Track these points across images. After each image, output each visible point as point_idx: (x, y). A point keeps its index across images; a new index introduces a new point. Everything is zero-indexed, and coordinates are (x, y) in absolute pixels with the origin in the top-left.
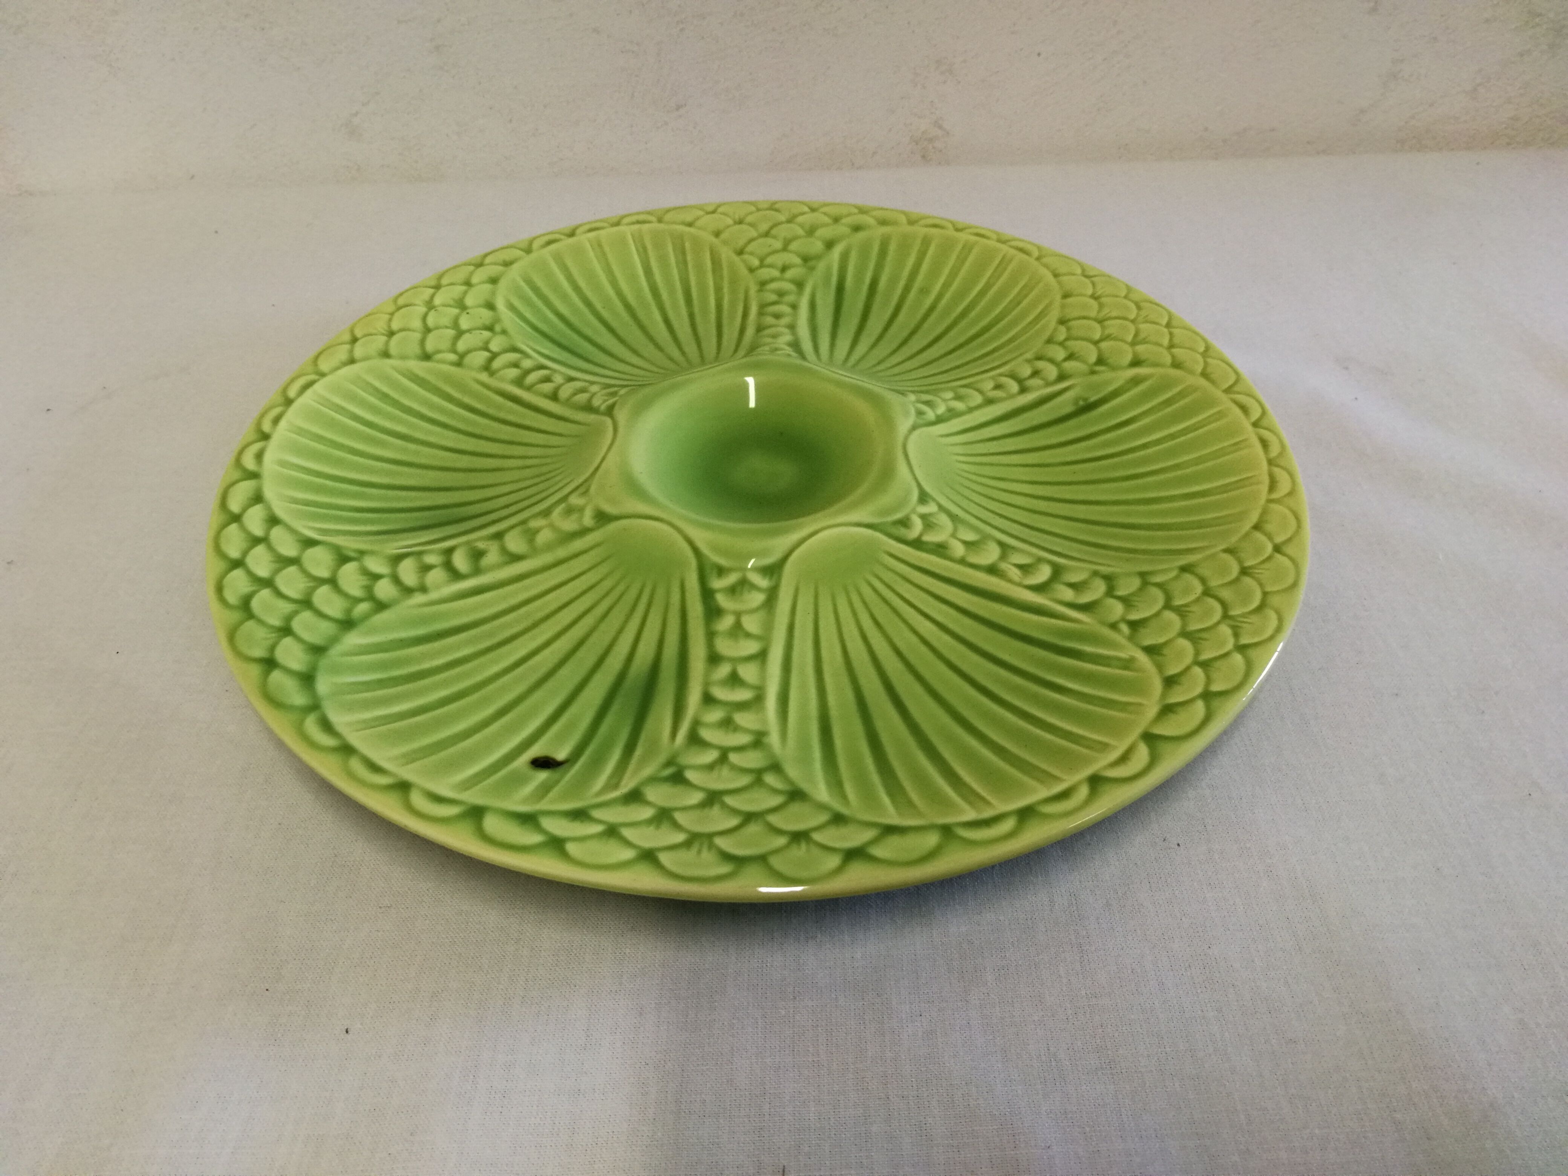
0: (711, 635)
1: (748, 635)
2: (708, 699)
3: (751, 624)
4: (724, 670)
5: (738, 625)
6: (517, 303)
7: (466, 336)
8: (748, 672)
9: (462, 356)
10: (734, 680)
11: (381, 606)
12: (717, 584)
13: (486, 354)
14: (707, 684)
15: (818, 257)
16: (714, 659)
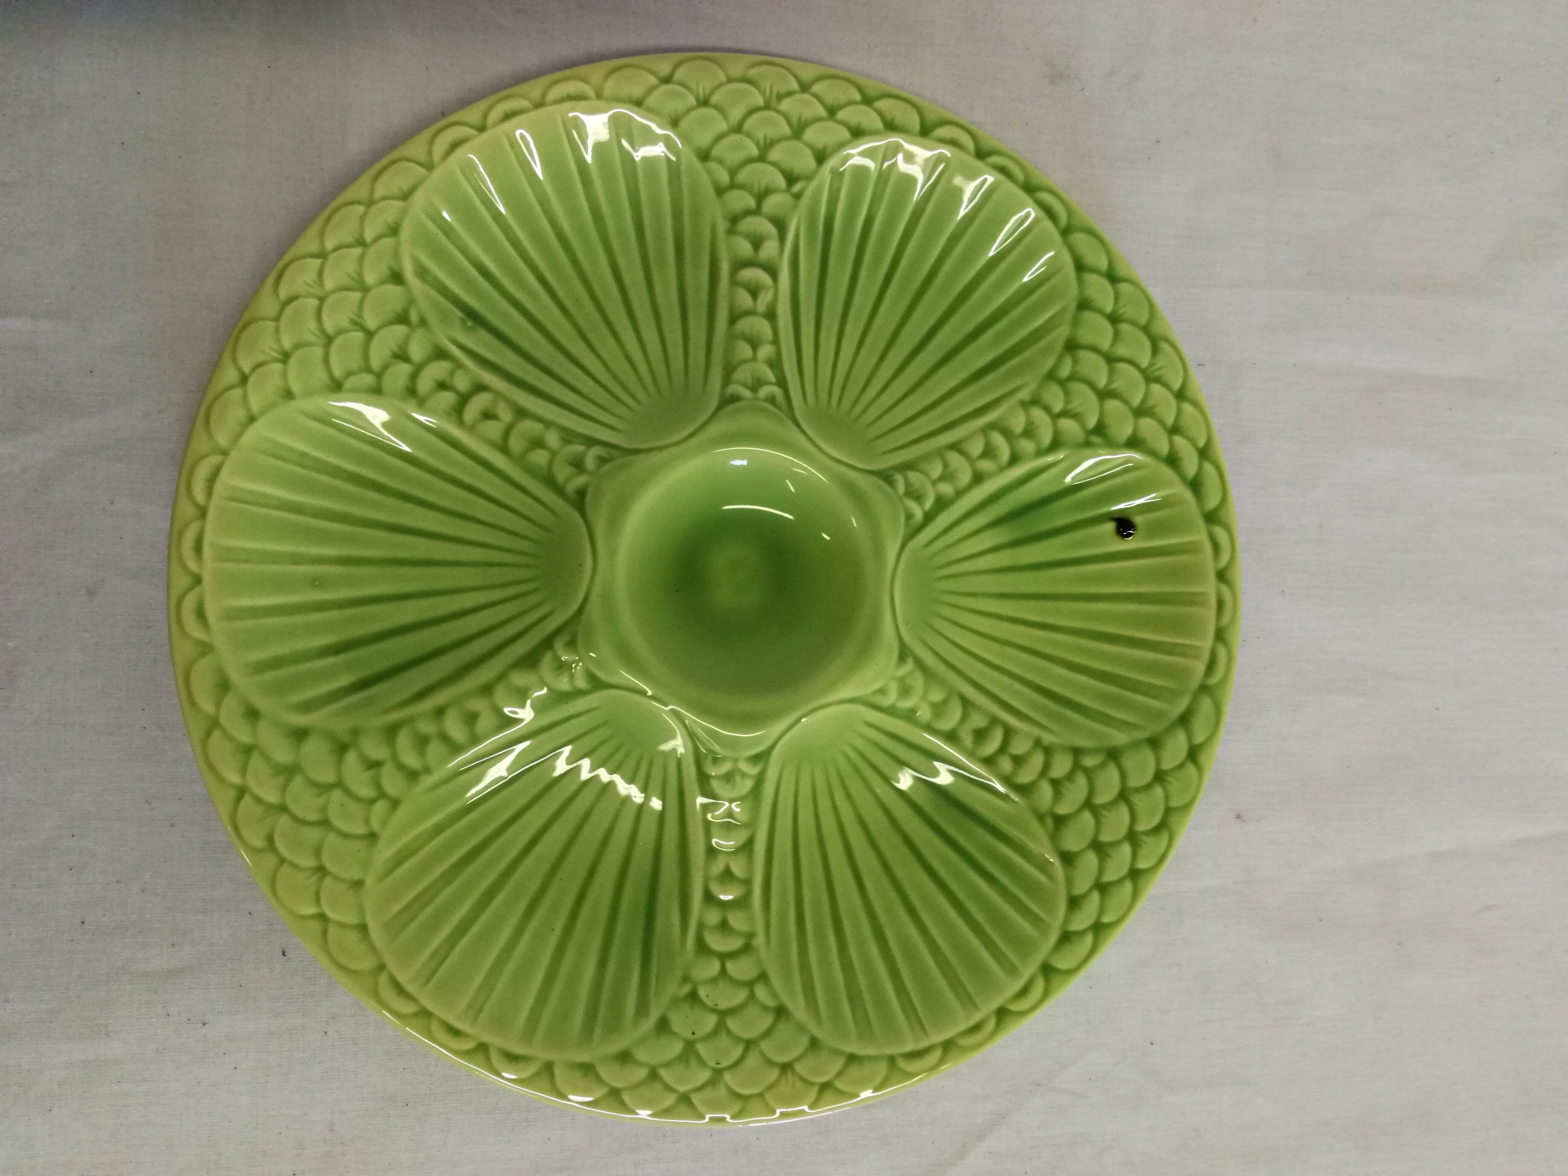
0: (960, 494)
1: (946, 466)
2: (1014, 460)
3: (937, 470)
4: (985, 465)
5: (942, 478)
6: (630, 1009)
7: (723, 1005)
8: (976, 448)
9: (750, 985)
10: (988, 453)
11: (1077, 752)
12: (919, 514)
13: (730, 966)
14: (1002, 469)
15: (330, 736)
16: (978, 478)
